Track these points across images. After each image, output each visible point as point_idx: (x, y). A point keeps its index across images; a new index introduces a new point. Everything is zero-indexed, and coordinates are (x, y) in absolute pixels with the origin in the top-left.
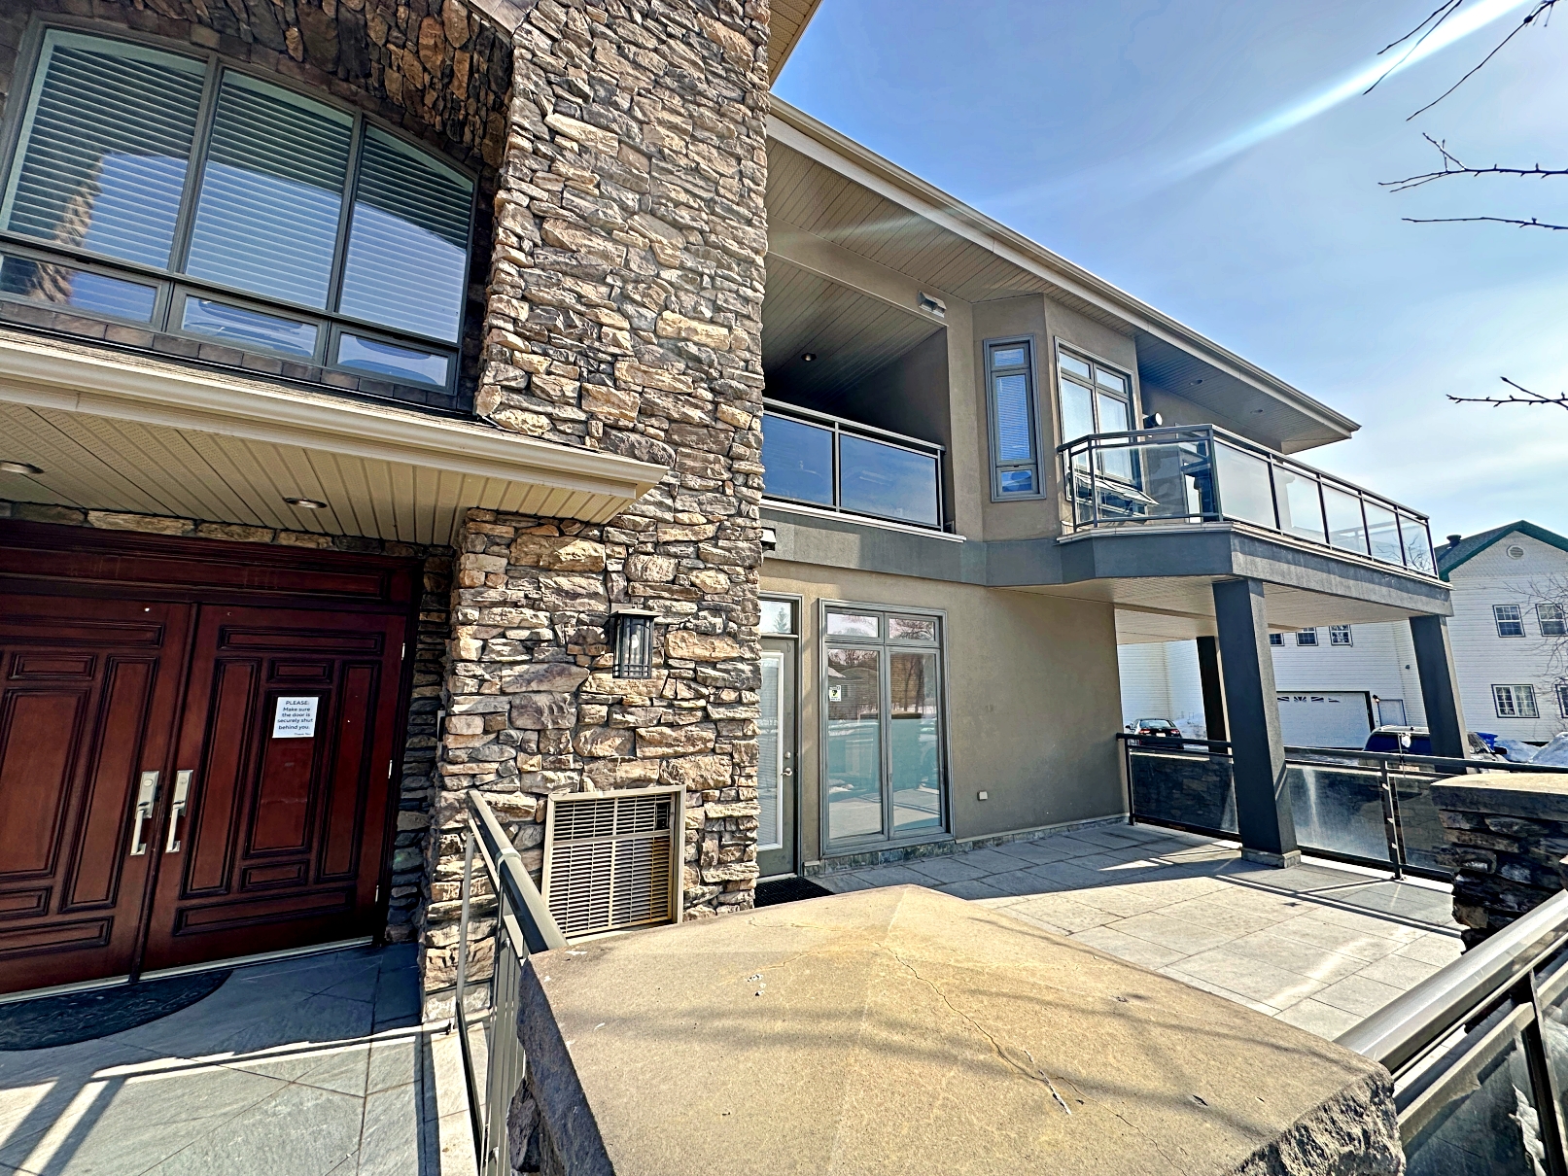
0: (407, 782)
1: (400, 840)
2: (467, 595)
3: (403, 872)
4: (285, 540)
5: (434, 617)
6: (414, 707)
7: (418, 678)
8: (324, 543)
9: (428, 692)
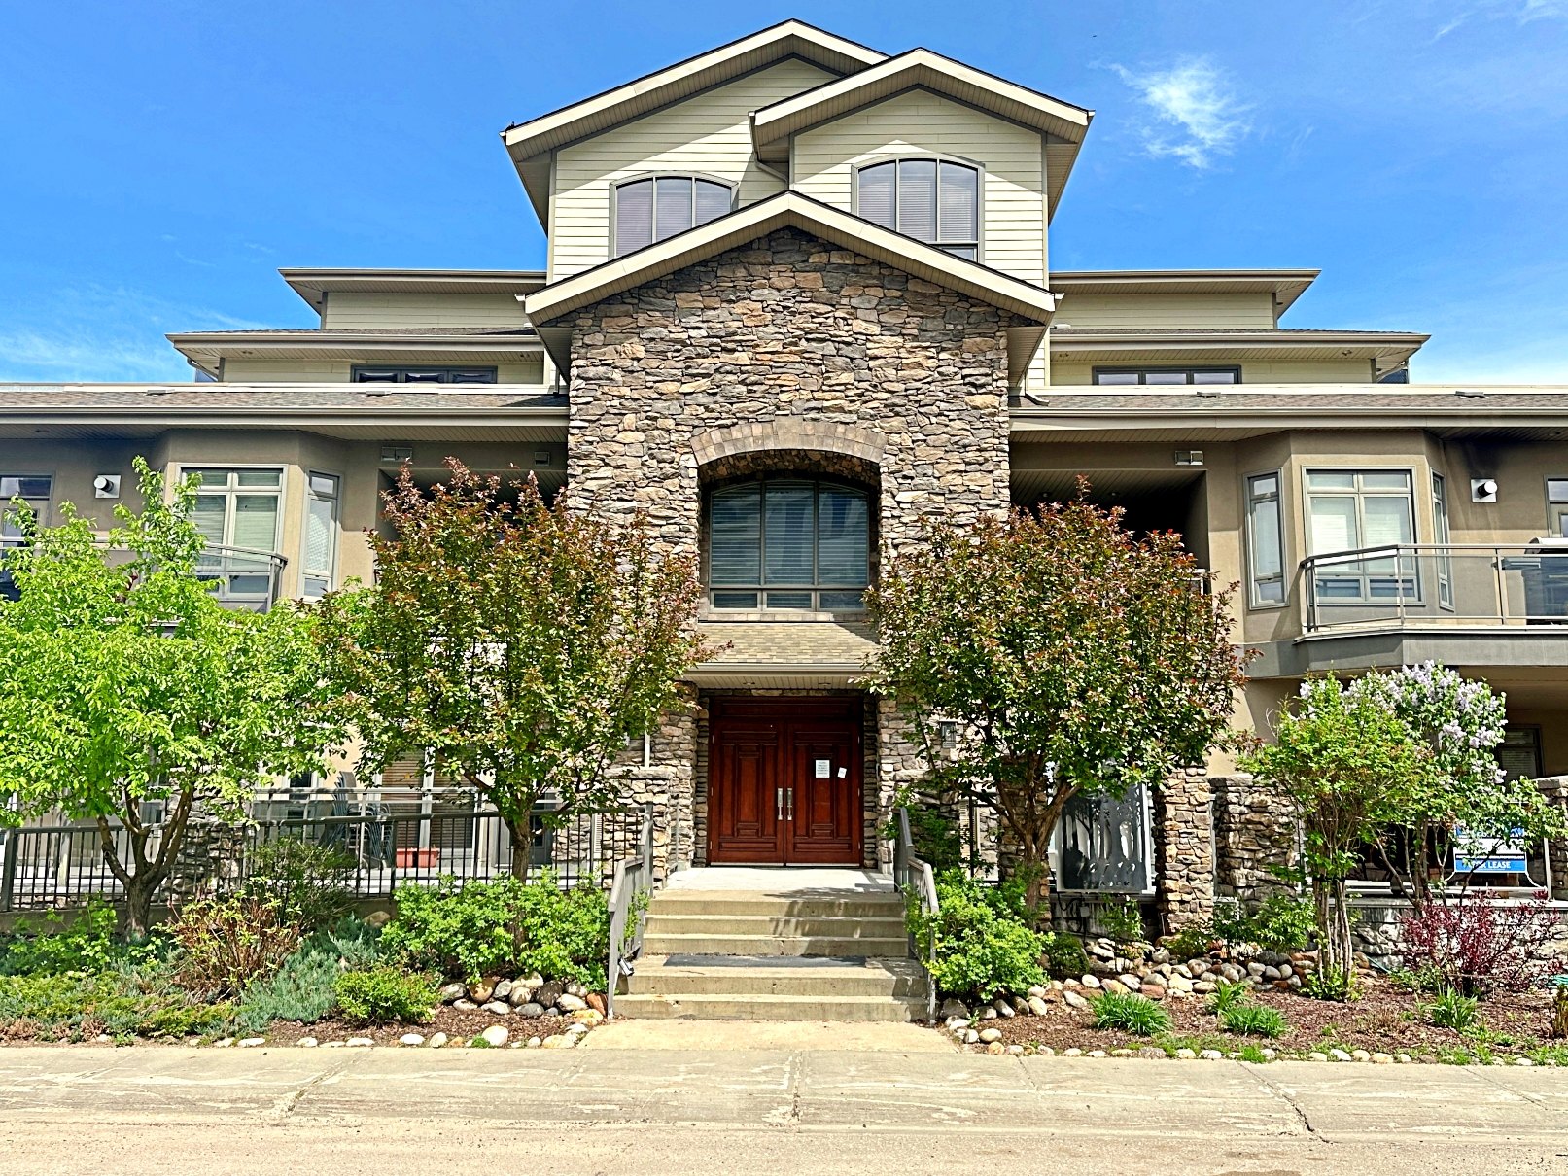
0: (866, 798)
1: (866, 823)
2: (883, 717)
3: (869, 838)
4: (811, 693)
5: (870, 723)
6: (866, 765)
7: (866, 752)
8: (825, 693)
9: (871, 758)
